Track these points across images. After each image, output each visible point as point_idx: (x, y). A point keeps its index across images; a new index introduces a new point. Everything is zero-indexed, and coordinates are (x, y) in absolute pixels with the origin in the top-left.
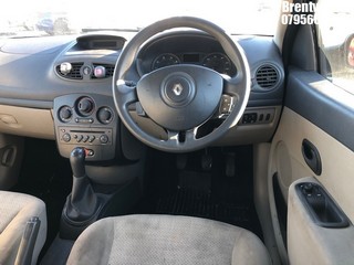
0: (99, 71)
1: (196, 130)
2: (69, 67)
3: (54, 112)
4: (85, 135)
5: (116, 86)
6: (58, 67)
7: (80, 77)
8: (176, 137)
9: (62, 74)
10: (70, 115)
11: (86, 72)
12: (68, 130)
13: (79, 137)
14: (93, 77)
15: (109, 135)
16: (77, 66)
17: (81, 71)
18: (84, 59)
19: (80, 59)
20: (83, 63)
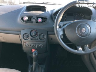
0: (40, 20)
2: (27, 18)
4: (35, 44)
7: (31, 22)
9: (24, 21)
10: (28, 37)
11: (34, 20)
12: (27, 43)
13: (33, 45)
14: (37, 22)
15: (44, 44)
16: (30, 18)
17: (32, 20)
18: (32, 15)
19: (31, 15)
20: (32, 17)
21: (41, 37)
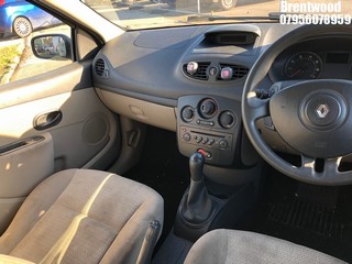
0: (226, 73)
1: (339, 159)
2: (196, 66)
3: (178, 110)
4: (205, 138)
5: (246, 99)
6: (185, 66)
7: (205, 77)
8: (312, 165)
9: (188, 73)
10: (192, 116)
11: (212, 72)
12: (189, 130)
13: (199, 138)
14: (219, 78)
15: (230, 140)
16: (203, 65)
17: (207, 72)
18: (211, 58)
19: (207, 58)
20: (209, 64)
21: (224, 119)
